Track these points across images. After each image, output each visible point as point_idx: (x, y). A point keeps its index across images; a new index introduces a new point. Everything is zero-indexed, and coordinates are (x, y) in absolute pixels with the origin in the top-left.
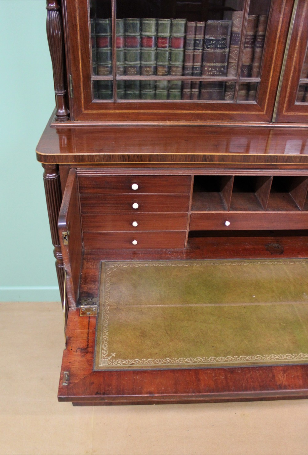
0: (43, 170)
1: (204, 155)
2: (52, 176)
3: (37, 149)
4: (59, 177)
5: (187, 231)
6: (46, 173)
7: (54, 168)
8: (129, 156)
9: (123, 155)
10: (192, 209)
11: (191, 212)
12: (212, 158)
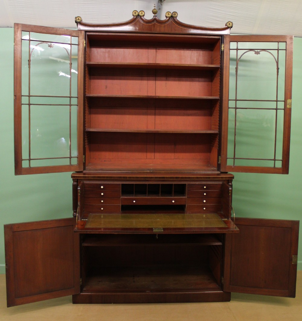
0: (72, 182)
1: (124, 177)
2: (75, 183)
3: (72, 174)
4: (78, 184)
5: (121, 205)
6: (74, 182)
7: (76, 180)
8: (100, 177)
9: (98, 176)
10: (122, 196)
11: (122, 197)
12: (126, 178)
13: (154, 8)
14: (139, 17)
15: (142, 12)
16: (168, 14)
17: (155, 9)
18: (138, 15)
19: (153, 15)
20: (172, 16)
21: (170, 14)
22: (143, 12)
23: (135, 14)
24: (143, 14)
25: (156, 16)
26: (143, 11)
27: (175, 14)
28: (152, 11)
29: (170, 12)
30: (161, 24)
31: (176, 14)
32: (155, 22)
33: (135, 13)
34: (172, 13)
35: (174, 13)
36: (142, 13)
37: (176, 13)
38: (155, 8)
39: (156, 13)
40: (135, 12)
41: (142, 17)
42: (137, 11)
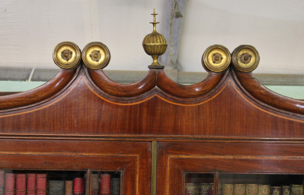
13: (151, 32)
14: (86, 70)
15: (97, 49)
16: (217, 58)
17: (155, 34)
18: (81, 63)
19: (149, 60)
20: (232, 67)
21: (224, 57)
22: (102, 52)
23: (64, 61)
24: (102, 60)
25: (162, 68)
26: (101, 45)
27: (246, 59)
28: (145, 46)
29: (225, 50)
30: (183, 102)
31: (250, 56)
32: (156, 95)
33: (66, 55)
34: (231, 51)
35: (241, 53)
36: (96, 56)
37: (250, 53)
38: (158, 29)
39: (160, 54)
40: (63, 49)
41: (100, 72)
42: (74, 46)
